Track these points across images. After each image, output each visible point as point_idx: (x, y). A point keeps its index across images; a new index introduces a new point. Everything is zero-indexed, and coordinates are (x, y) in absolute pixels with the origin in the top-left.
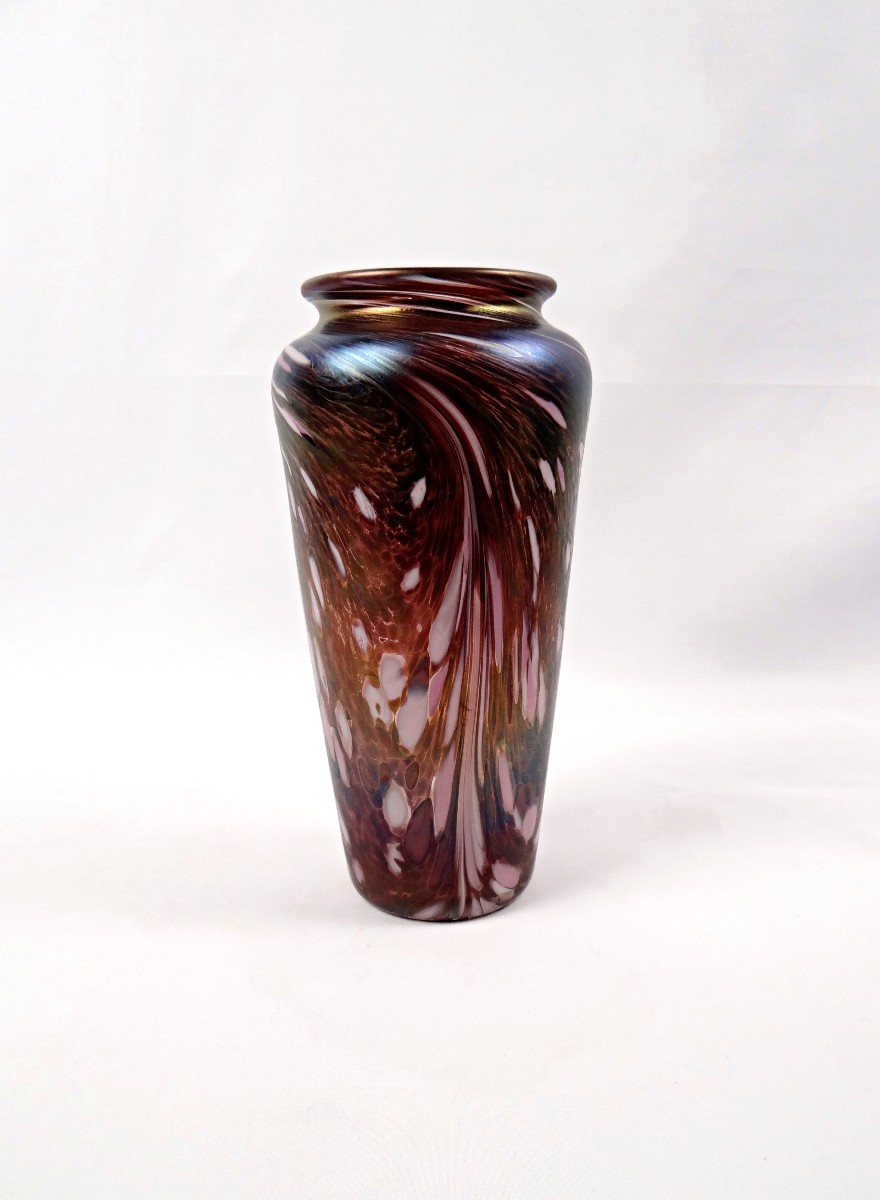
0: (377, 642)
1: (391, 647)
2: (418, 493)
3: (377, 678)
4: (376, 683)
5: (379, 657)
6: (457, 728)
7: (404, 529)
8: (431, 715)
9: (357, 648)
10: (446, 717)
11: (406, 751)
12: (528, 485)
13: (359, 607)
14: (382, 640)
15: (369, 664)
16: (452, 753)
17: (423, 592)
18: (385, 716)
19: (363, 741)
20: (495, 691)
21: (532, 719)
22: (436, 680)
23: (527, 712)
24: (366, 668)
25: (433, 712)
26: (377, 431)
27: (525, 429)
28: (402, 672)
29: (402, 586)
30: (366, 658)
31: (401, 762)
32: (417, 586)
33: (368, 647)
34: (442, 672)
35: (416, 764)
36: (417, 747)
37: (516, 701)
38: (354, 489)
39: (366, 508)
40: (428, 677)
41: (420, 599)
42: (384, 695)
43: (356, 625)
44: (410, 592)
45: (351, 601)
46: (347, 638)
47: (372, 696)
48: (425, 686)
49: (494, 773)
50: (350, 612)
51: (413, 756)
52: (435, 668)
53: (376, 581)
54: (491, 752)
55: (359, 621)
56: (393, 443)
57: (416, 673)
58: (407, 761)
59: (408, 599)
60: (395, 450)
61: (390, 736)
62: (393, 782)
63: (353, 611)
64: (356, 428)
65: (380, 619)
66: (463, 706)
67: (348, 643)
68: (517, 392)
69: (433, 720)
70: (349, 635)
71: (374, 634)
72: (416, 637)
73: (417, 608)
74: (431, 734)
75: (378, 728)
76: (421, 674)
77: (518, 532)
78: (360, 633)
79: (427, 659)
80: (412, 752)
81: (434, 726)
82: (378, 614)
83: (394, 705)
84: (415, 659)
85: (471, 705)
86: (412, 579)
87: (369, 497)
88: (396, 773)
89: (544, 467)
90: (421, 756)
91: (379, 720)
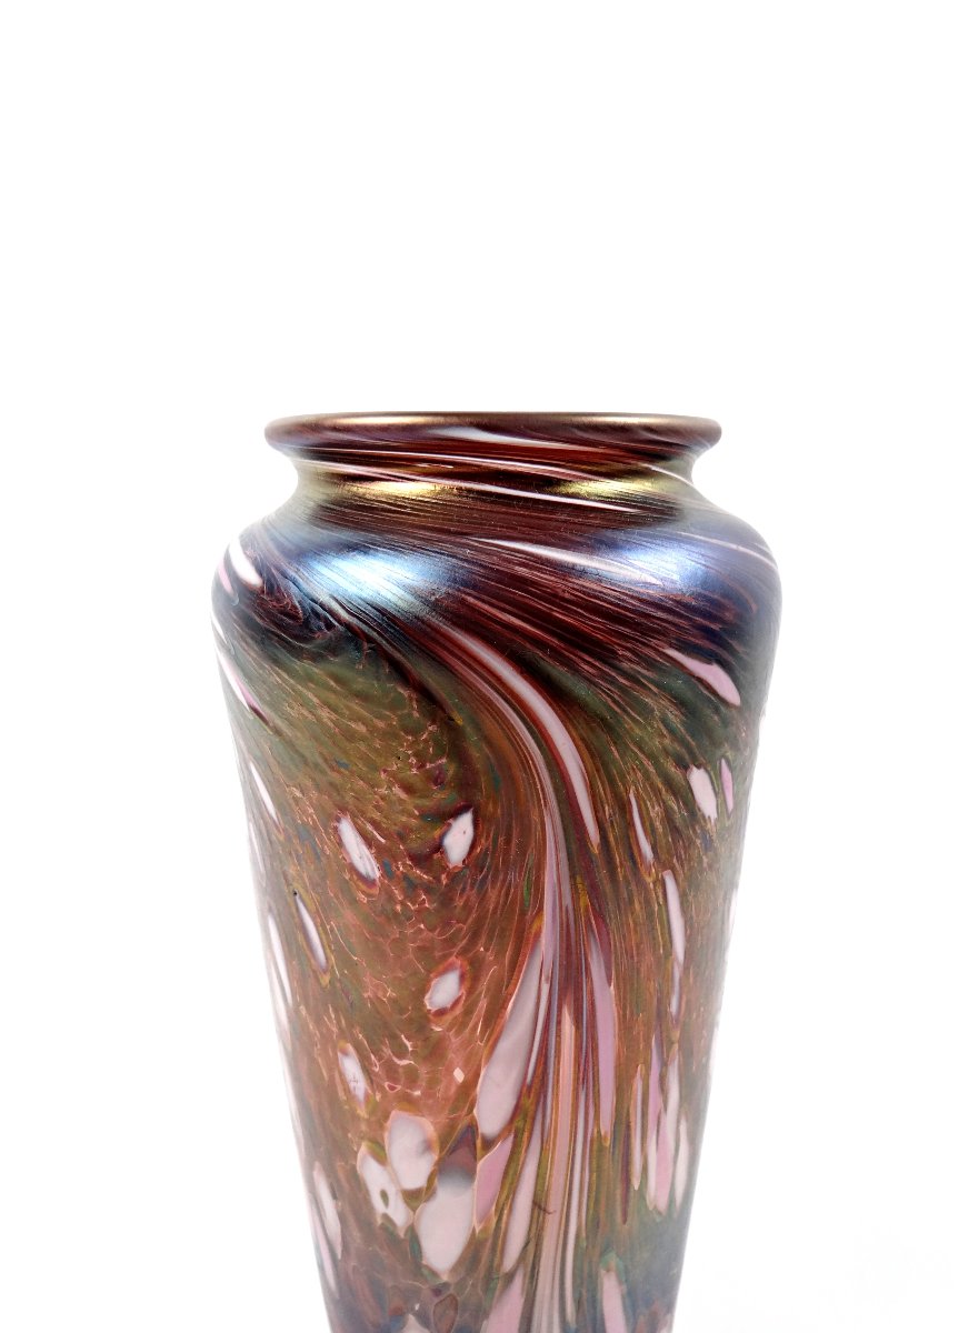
0: (381, 1089)
1: (409, 1103)
2: (459, 838)
3: (383, 1148)
4: (381, 1155)
5: (386, 1117)
6: (527, 1244)
7: (430, 902)
8: (480, 1222)
9: (347, 1090)
10: (507, 1224)
11: (434, 1274)
12: (668, 817)
13: (351, 1025)
14: (392, 1088)
15: (368, 1121)
16: (518, 1283)
17: (468, 1012)
18: (398, 1213)
19: (359, 1241)
20: (598, 1177)
21: (662, 1204)
22: (490, 1164)
23: (656, 1195)
24: (364, 1127)
25: (484, 1218)
26: (381, 724)
27: (664, 721)
28: (428, 1146)
29: (427, 1002)
30: (362, 1112)
31: (426, 1289)
32: (456, 1003)
33: (367, 1096)
34: (502, 1150)
35: (453, 1298)
36: (454, 1270)
37: (636, 1184)
38: (338, 820)
39: (362, 858)
40: (475, 1159)
41: (460, 1024)
42: (394, 1178)
43: (345, 1053)
44: (441, 1012)
45: (336, 1011)
46: (330, 1070)
47: (374, 1176)
48: (469, 1173)
49: (595, 1308)
50: (335, 1029)
51: (446, 1285)
52: (488, 1144)
53: (378, 988)
54: (590, 1276)
55: (350, 1048)
56: (409, 747)
57: (453, 1151)
58: (437, 1291)
59: (437, 1025)
60: (413, 760)
61: (408, 1247)
62: (412, 1319)
63: (340, 1028)
64: (342, 715)
65: (387, 1051)
66: (539, 1206)
67: (332, 1078)
68: (652, 654)
69: (484, 1230)
70: (334, 1065)
71: (376, 1074)
72: (453, 1090)
73: (455, 1041)
74: (481, 1252)
75: (383, 1227)
76: (463, 1153)
77: (647, 903)
78: (351, 1067)
79: (472, 1128)
80: (445, 1278)
81: (486, 1240)
82: (383, 1043)
83: (414, 1198)
84: (452, 1126)
85: (555, 1203)
86: (445, 990)
87: (369, 841)
88: (417, 1307)
89: (699, 780)
90: (461, 1284)
91: (385, 1216)
